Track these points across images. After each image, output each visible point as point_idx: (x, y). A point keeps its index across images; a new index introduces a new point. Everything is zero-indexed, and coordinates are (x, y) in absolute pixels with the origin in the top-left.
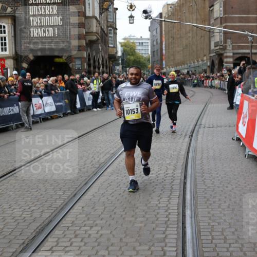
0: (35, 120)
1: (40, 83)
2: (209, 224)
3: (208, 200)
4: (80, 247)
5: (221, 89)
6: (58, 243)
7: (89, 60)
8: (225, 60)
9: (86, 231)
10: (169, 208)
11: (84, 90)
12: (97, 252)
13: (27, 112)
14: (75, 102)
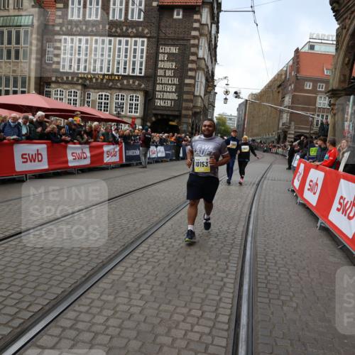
0: (150, 161)
1: (156, 137)
2: (265, 250)
3: (266, 231)
4: (165, 254)
5: (283, 155)
6: (149, 248)
7: (193, 125)
8: (289, 136)
9: (171, 242)
10: (235, 234)
11: (186, 145)
12: (177, 259)
13: (145, 155)
14: (179, 153)
